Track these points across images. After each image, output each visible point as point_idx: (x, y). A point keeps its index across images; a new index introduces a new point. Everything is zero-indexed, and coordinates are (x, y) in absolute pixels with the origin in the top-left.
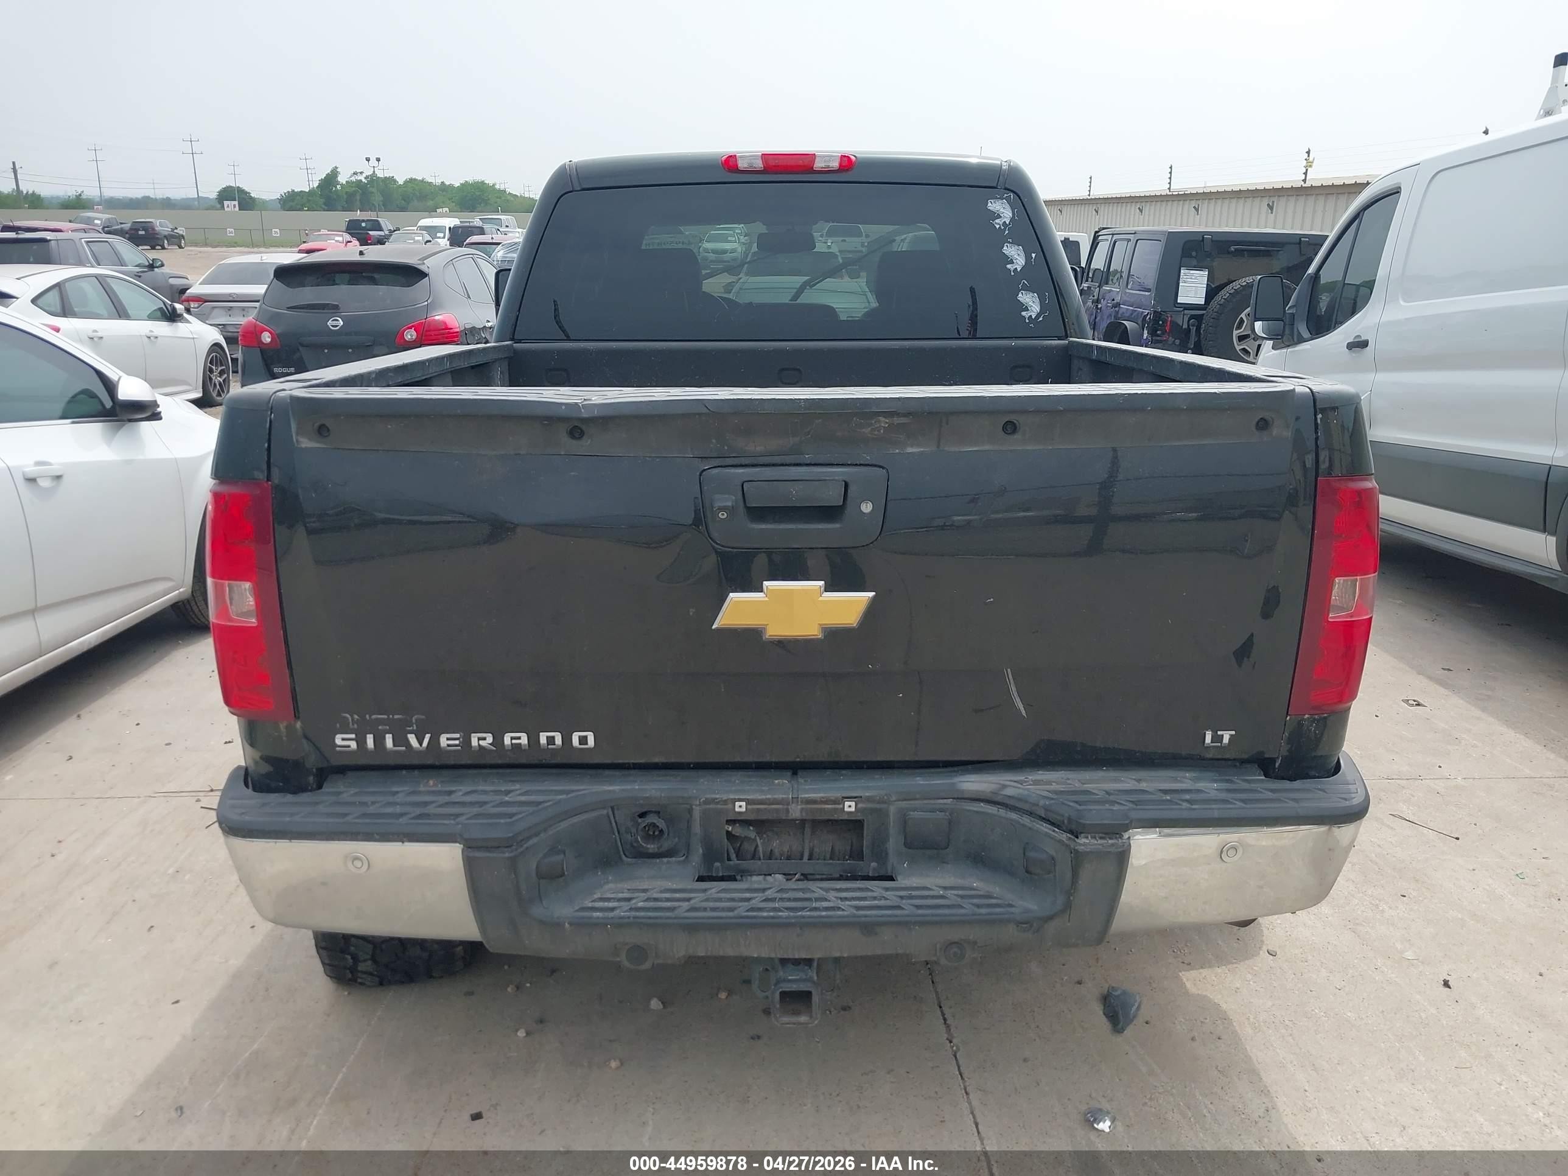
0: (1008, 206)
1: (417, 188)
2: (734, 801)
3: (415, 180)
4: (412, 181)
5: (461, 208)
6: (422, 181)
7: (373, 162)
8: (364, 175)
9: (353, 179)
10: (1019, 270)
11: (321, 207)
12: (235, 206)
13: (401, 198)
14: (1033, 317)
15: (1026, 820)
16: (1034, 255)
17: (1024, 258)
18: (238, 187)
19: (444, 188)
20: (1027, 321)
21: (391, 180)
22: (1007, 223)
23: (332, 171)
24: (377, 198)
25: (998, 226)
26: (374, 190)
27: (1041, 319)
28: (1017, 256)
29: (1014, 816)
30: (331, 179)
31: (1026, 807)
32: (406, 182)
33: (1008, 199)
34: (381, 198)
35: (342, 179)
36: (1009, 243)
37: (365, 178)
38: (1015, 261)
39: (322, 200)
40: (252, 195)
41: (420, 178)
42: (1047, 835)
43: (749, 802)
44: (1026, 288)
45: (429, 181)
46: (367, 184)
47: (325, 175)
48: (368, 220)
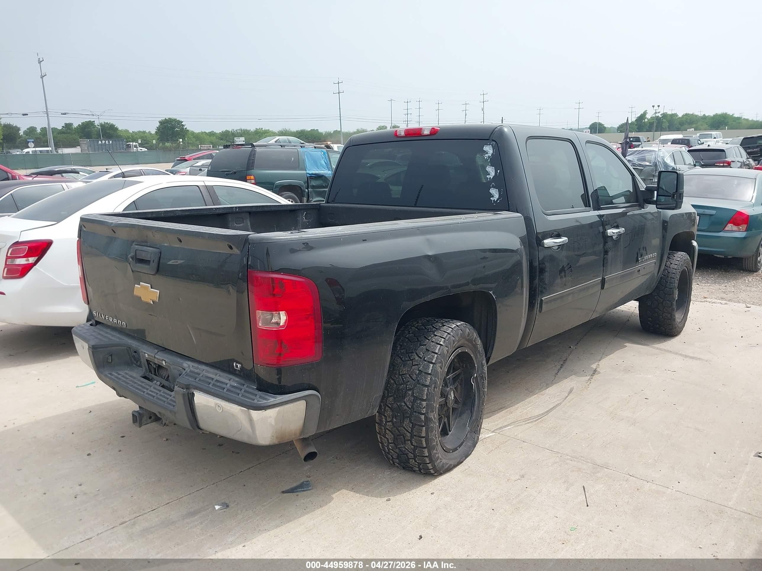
0: (492, 148)
1: (689, 118)
3: (689, 114)
4: (686, 115)
5: (711, 128)
6: (692, 114)
7: (656, 107)
8: (661, 113)
9: (654, 116)
10: (491, 178)
11: (635, 130)
12: (588, 132)
13: (678, 124)
14: (495, 200)
16: (499, 171)
17: (494, 173)
18: (599, 123)
19: (704, 117)
20: (493, 202)
21: (675, 115)
22: (490, 156)
23: (644, 113)
24: (666, 125)
25: (486, 158)
26: (664, 120)
27: (499, 201)
28: (491, 171)
30: (643, 116)
32: (683, 116)
33: (492, 145)
34: (668, 124)
35: (648, 116)
36: (489, 165)
37: (661, 115)
38: (490, 174)
39: (636, 127)
40: (605, 126)
41: (692, 113)
44: (494, 187)
45: (696, 114)
46: (661, 118)
47: (640, 115)
48: (634, 137)
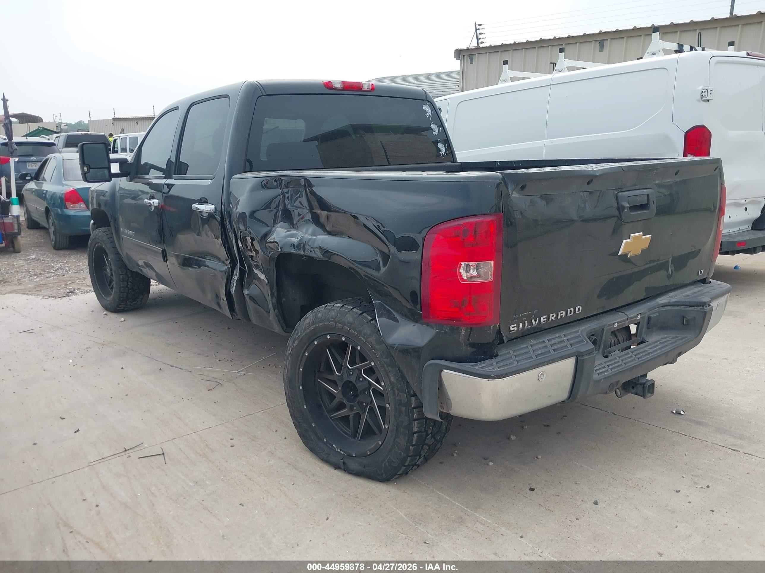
2: (614, 324)
14: (443, 154)
15: (682, 308)
16: (440, 128)
17: (438, 130)
22: (430, 115)
28: (435, 129)
29: (677, 308)
31: (681, 304)
33: (428, 105)
36: (432, 123)
38: (435, 131)
42: (692, 310)
43: (617, 323)
